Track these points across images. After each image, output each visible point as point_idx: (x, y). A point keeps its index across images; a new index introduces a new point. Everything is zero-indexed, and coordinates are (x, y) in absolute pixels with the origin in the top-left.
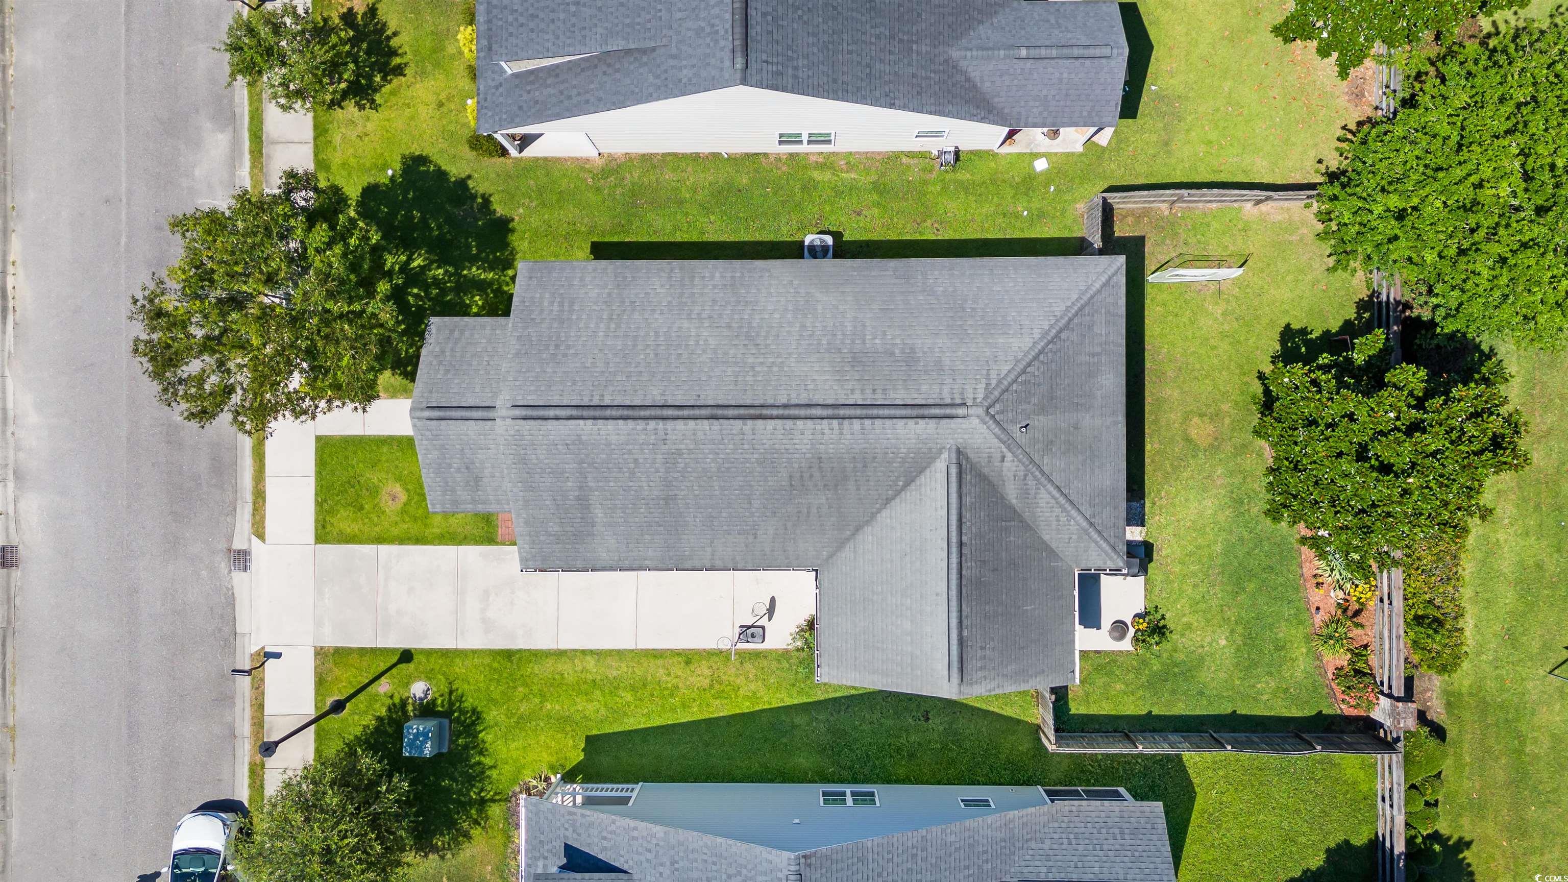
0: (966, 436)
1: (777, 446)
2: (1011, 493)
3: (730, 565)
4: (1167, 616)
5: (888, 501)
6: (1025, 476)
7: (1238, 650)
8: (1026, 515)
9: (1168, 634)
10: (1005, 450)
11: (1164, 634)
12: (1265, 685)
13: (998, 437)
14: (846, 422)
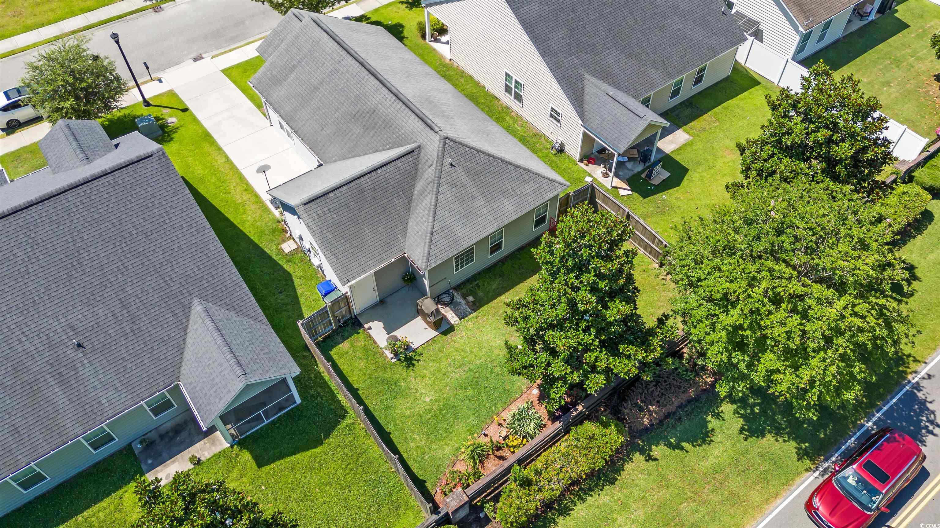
0: (429, 143)
1: (367, 94)
2: (419, 186)
3: (302, 136)
4: (420, 363)
5: (377, 151)
6: (431, 182)
7: (430, 411)
8: (413, 204)
9: (411, 368)
10: (435, 162)
11: (409, 367)
12: (420, 440)
13: (438, 153)
14: (398, 101)
